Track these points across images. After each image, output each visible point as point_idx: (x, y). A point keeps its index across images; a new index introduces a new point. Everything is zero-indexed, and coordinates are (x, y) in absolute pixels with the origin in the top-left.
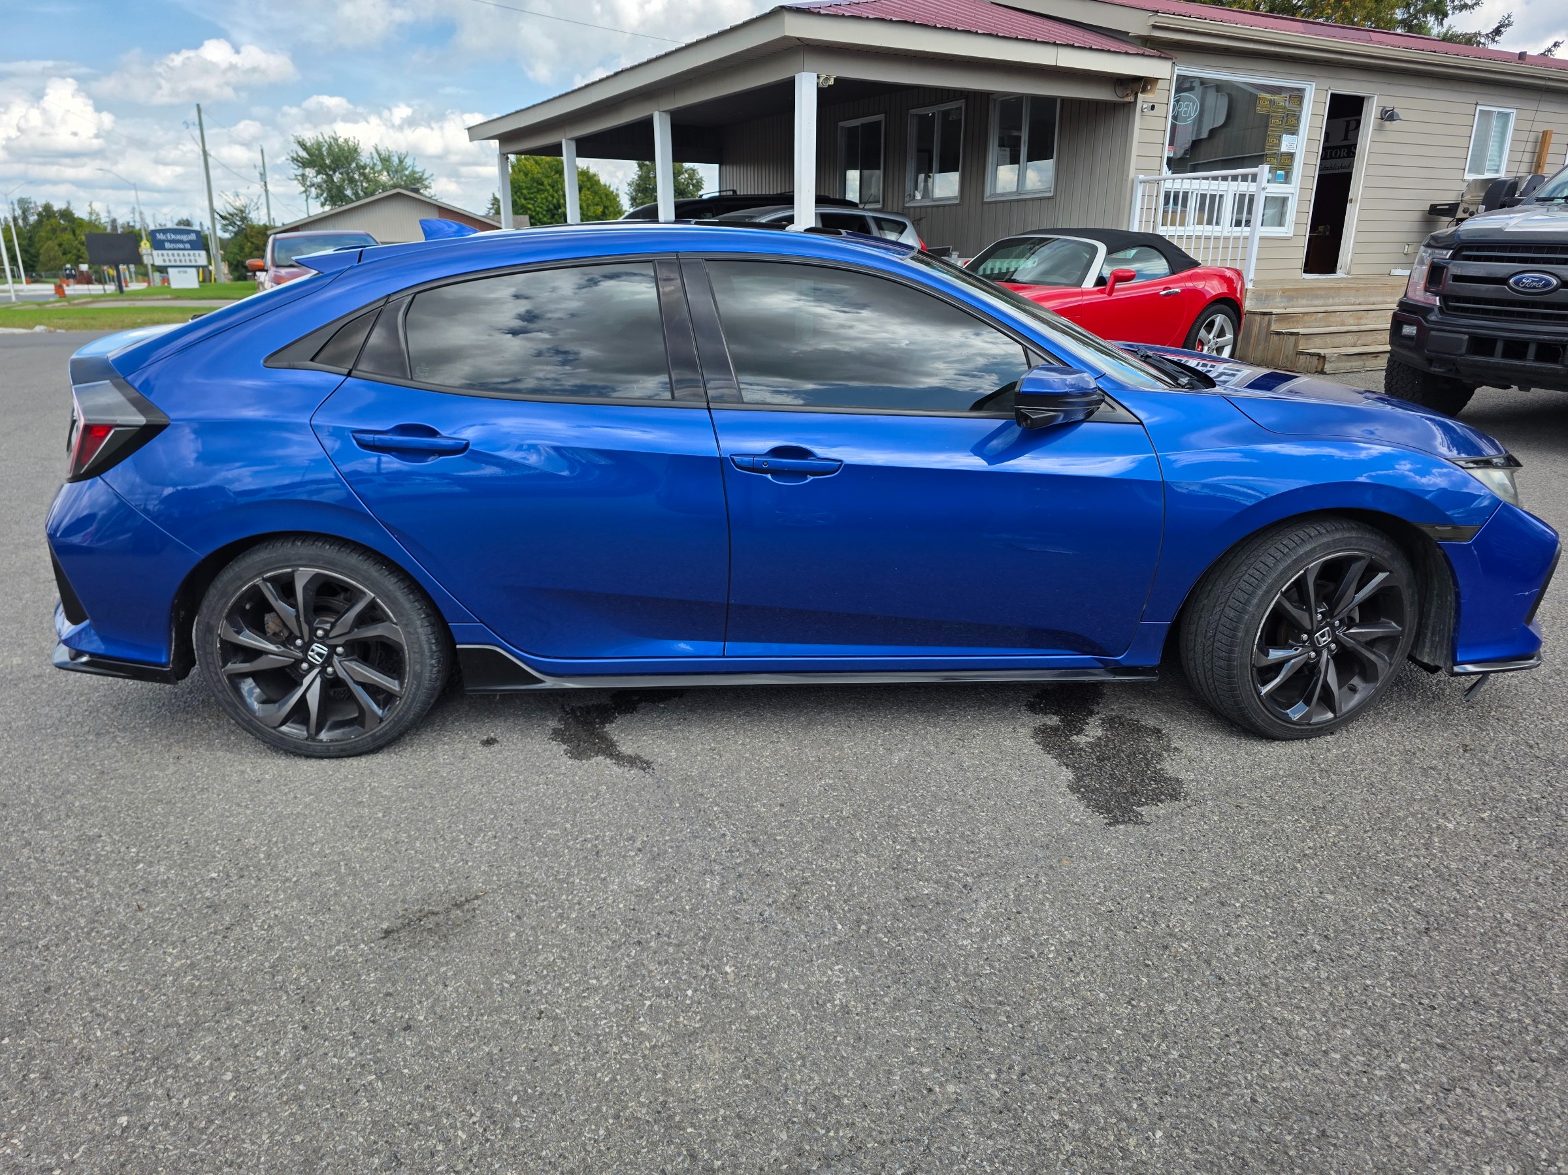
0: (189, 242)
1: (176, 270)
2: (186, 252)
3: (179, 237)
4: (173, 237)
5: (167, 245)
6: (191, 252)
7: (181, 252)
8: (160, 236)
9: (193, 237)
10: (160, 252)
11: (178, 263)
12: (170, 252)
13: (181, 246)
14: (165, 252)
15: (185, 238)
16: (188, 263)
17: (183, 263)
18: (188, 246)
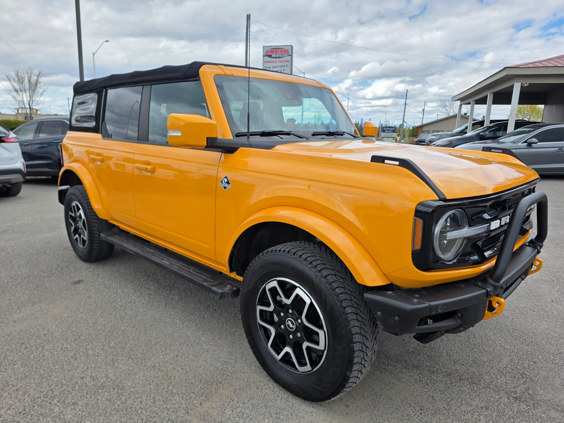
0: (392, 130)
1: (386, 138)
2: (390, 133)
3: (390, 129)
4: (388, 129)
5: (386, 131)
6: (392, 133)
7: (389, 133)
8: (385, 129)
9: (393, 129)
10: (383, 133)
11: (388, 137)
12: (386, 133)
13: (389, 131)
14: (385, 133)
15: (391, 129)
16: (390, 137)
17: (389, 137)
18: (391, 131)
